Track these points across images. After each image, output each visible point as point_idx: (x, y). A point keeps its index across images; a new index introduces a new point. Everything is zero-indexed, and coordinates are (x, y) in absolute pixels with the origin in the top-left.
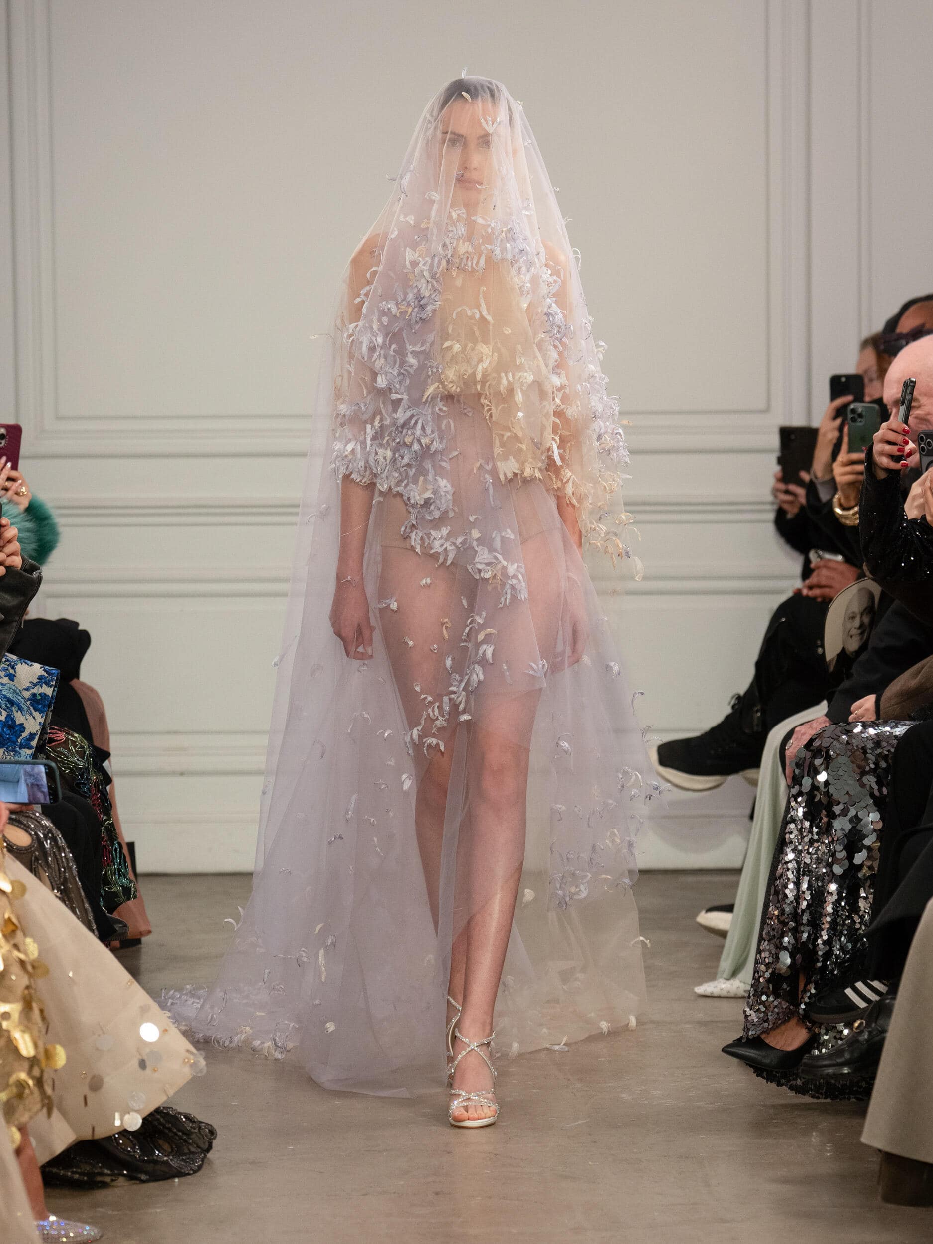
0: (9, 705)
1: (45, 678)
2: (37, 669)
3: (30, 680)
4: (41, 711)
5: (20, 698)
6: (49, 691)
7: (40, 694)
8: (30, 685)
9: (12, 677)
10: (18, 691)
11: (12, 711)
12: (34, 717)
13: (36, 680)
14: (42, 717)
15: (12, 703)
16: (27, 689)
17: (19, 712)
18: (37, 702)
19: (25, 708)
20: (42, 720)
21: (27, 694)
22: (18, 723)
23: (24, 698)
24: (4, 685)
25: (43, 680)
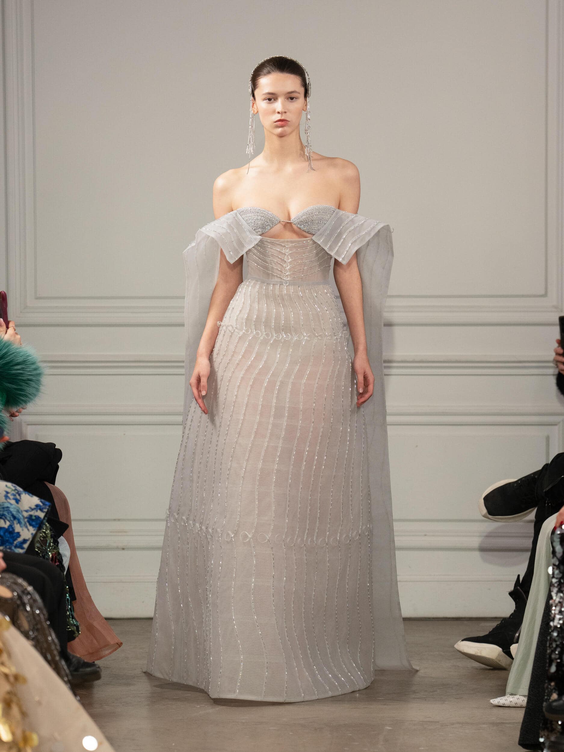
0: (12, 519)
1: (41, 506)
2: (35, 500)
3: (30, 506)
4: (34, 527)
5: (21, 516)
6: (42, 515)
7: (35, 516)
8: (28, 509)
9: (17, 501)
10: (20, 511)
11: (13, 523)
12: (28, 530)
13: (33, 507)
14: (34, 530)
15: (15, 518)
16: (27, 511)
17: (18, 525)
18: (32, 520)
19: (23, 523)
20: (34, 532)
21: (26, 514)
22: (16, 531)
23: (23, 516)
24: (11, 504)
25: (39, 508)
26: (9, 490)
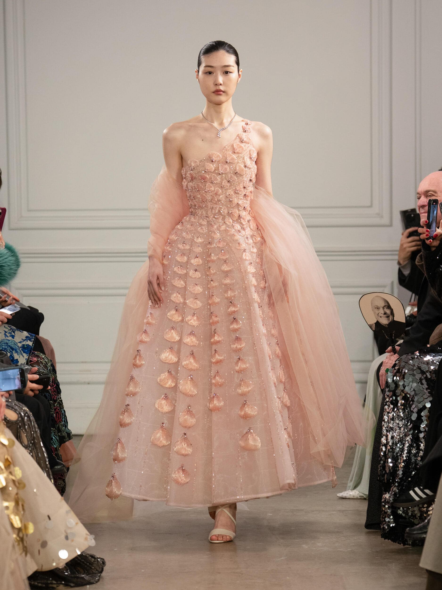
1: (29, 337)
2: (25, 334)
3: (22, 338)
4: (26, 353)
6: (30, 343)
7: (26, 345)
8: (21, 340)
9: (13, 337)
10: (16, 343)
11: (13, 353)
12: (23, 356)
13: (24, 338)
14: (27, 356)
15: (13, 349)
16: (20, 342)
17: (16, 353)
18: (25, 349)
19: (19, 351)
20: (27, 358)
21: (20, 345)
22: (15, 358)
23: (18, 347)
24: (9, 340)
25: (28, 338)
26: (7, 330)
